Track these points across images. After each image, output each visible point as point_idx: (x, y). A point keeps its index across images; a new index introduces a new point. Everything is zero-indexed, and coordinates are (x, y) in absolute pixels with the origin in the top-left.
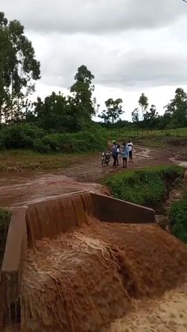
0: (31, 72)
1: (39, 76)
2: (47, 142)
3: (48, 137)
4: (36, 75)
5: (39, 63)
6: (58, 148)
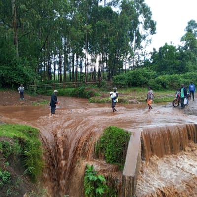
0: (150, 29)
1: (155, 32)
2: (159, 82)
3: (160, 77)
4: (153, 31)
5: (156, 22)
6: (167, 86)
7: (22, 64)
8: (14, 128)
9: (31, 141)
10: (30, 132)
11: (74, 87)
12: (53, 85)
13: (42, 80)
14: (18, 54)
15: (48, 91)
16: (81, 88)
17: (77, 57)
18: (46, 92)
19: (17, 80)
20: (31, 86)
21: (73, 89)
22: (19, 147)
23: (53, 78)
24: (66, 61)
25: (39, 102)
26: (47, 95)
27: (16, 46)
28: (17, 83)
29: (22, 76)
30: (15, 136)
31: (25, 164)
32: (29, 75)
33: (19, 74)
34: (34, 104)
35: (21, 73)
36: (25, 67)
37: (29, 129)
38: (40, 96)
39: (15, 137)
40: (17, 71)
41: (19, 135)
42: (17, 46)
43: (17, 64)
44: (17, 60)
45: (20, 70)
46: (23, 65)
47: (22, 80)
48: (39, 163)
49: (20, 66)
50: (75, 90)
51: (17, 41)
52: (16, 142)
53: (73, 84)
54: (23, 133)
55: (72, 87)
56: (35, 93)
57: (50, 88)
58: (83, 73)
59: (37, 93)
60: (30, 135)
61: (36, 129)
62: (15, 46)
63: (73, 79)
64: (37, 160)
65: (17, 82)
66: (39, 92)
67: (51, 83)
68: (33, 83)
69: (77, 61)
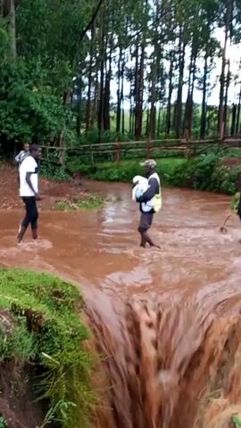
7: (26, 79)
8: (10, 279)
9: (61, 323)
10: (57, 294)
11: (181, 155)
12: (115, 148)
13: (82, 131)
14: (14, 46)
15: (99, 165)
16: (206, 159)
17: (194, 55)
18: (94, 170)
19: (12, 131)
20: (52, 151)
21: (179, 161)
22: (28, 341)
23: (113, 124)
24: (157, 68)
25: (75, 201)
26: (97, 180)
27: (9, 23)
28: (12, 141)
29: (27, 116)
30: (14, 306)
31: (43, 392)
32: (45, 114)
33: (16, 111)
34: (62, 208)
35: (22, 109)
36: (35, 90)
37: (55, 285)
38: (76, 182)
39: (15, 310)
40: (12, 103)
41: (26, 301)
42: (13, 21)
43: (10, 80)
44: (13, 66)
45: (21, 99)
46: (31, 82)
47: (27, 129)
48: (83, 393)
49: (20, 87)
50: (184, 166)
51: (12, 7)
52: (19, 323)
53: (179, 144)
54: (36, 296)
55: (175, 156)
56: (62, 172)
57: (105, 157)
58: (210, 108)
59: (67, 171)
60: (56, 303)
61: (73, 288)
62: (4, 22)
63: (176, 127)
64: (76, 384)
65: (12, 136)
66: (72, 169)
67: (107, 140)
68: (57, 142)
69: (193, 68)
